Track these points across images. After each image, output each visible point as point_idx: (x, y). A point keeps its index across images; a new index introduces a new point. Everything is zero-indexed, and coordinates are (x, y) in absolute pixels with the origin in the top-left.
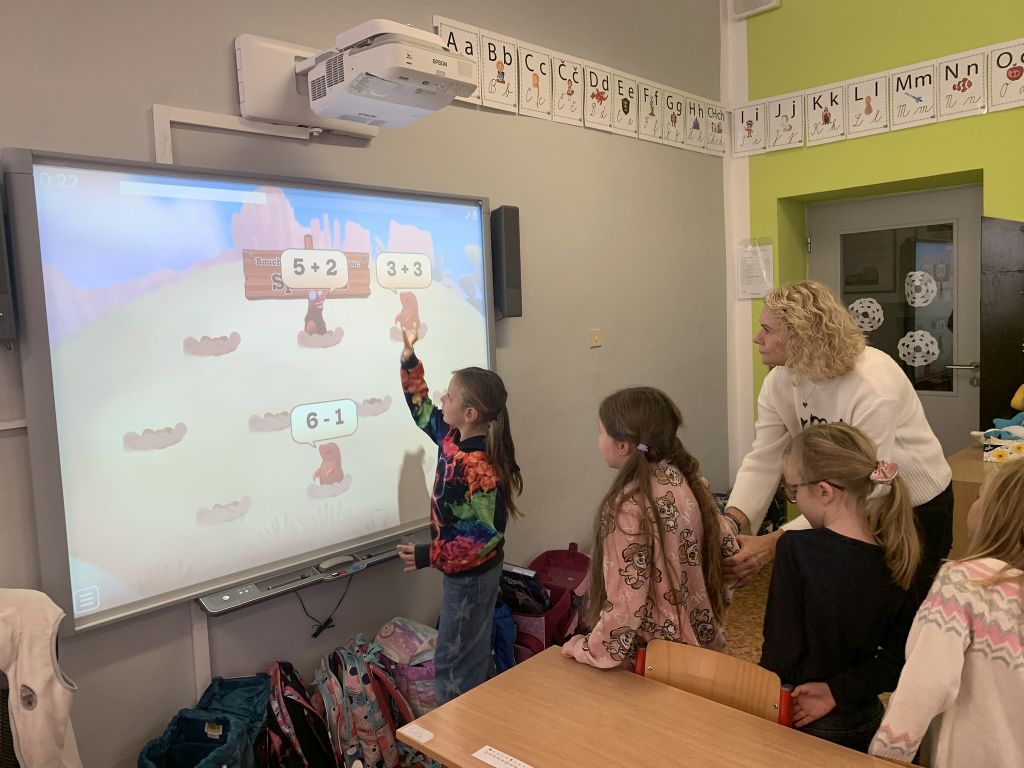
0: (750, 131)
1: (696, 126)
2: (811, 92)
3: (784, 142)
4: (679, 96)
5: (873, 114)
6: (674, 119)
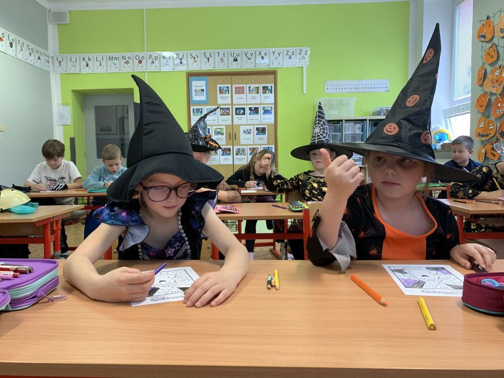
0: (60, 65)
1: (39, 58)
2: (82, 55)
3: (73, 71)
4: (32, 46)
5: (102, 67)
6: (30, 55)
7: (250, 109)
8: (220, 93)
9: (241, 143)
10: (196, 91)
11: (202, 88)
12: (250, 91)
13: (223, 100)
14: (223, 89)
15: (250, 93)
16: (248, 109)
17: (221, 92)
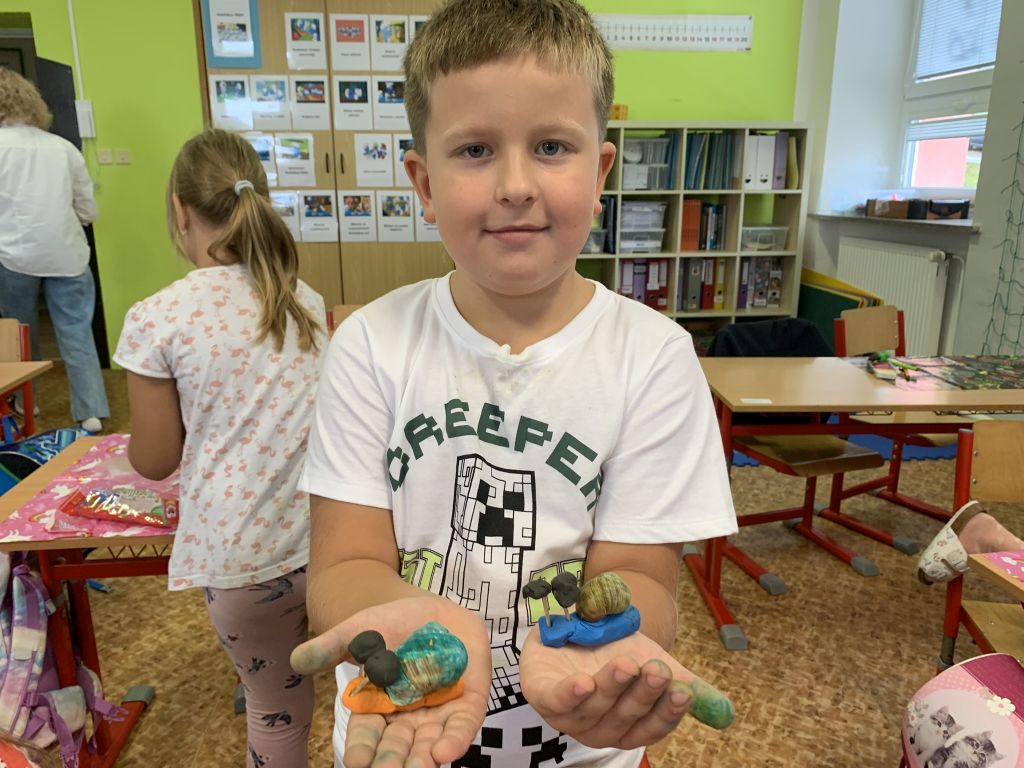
7: (382, 86)
8: (294, 38)
9: (359, 184)
10: (221, 27)
11: (242, 22)
12: (381, 34)
13: (303, 57)
14: (302, 26)
15: (379, 40)
16: (376, 86)
17: (297, 33)
